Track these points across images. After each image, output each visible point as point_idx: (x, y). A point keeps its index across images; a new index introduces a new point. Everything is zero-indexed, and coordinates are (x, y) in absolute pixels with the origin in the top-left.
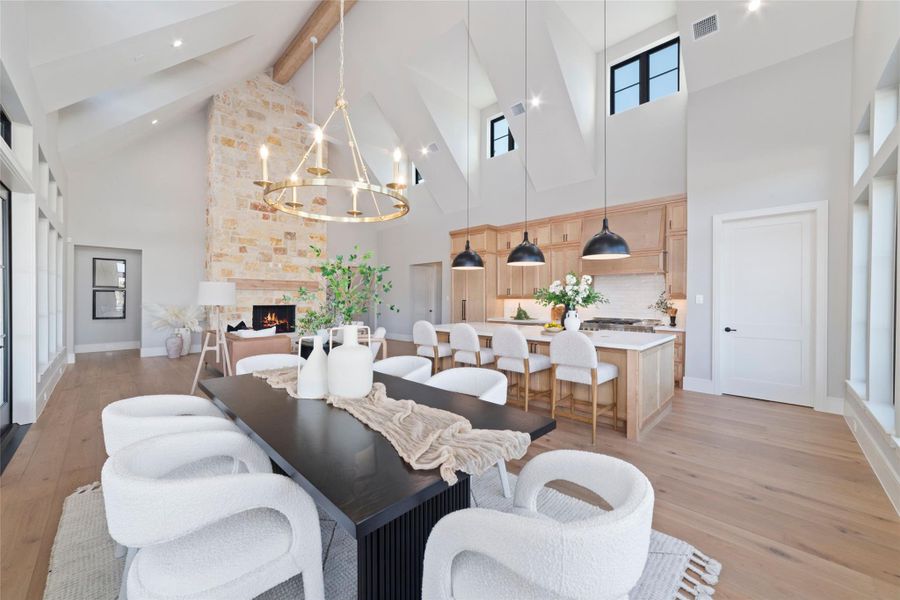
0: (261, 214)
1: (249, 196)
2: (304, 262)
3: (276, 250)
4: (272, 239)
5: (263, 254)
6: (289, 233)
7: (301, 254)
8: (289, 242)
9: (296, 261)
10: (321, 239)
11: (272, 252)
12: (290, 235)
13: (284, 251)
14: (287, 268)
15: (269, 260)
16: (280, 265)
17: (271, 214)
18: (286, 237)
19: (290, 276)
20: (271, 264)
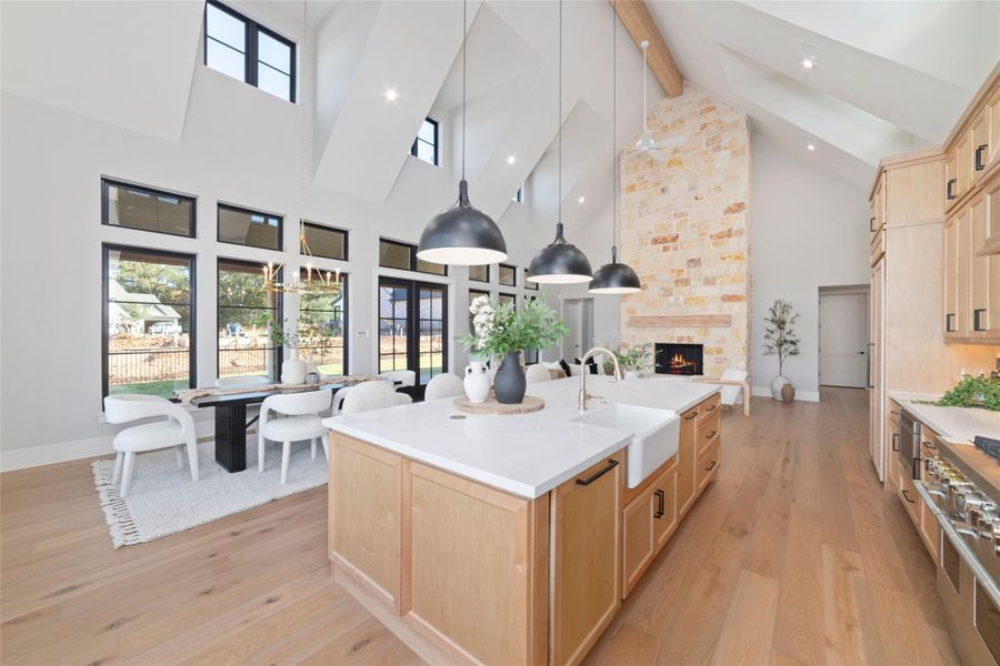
0: (661, 246)
1: (650, 233)
2: (714, 291)
3: (677, 282)
4: (673, 271)
5: (662, 288)
6: (691, 261)
7: (709, 282)
8: (693, 270)
9: (701, 291)
10: (737, 257)
11: (672, 285)
12: (694, 262)
13: (686, 282)
14: (690, 300)
15: (670, 295)
16: (681, 298)
17: (671, 244)
18: (689, 266)
19: (694, 310)
20: (672, 299)
